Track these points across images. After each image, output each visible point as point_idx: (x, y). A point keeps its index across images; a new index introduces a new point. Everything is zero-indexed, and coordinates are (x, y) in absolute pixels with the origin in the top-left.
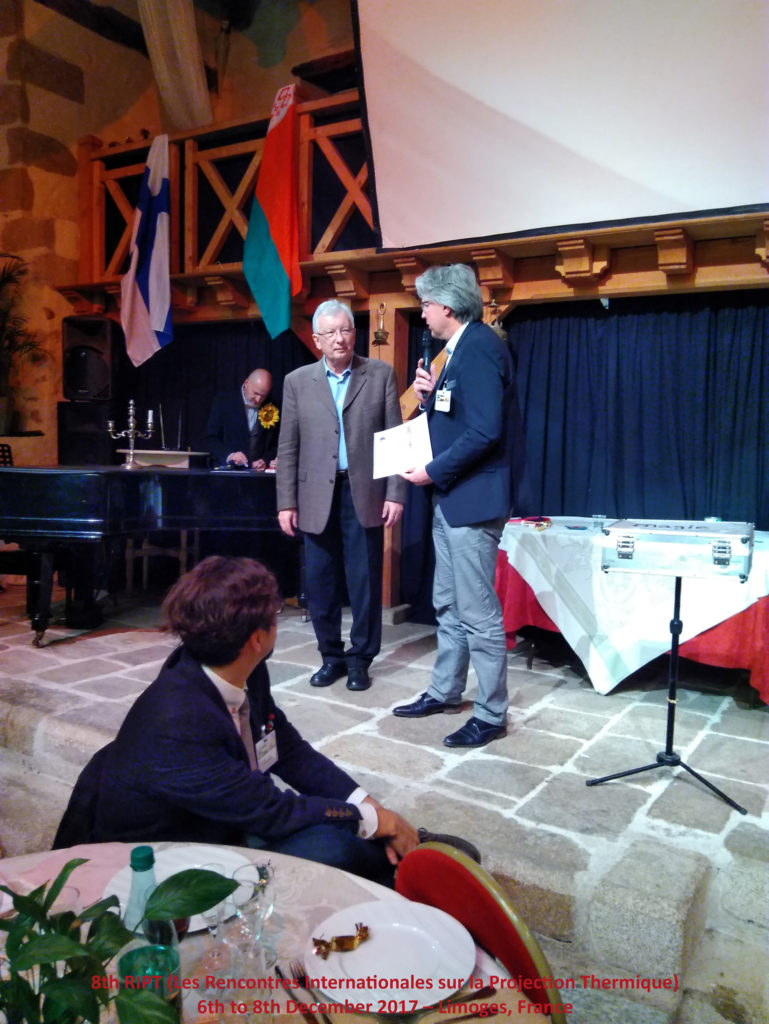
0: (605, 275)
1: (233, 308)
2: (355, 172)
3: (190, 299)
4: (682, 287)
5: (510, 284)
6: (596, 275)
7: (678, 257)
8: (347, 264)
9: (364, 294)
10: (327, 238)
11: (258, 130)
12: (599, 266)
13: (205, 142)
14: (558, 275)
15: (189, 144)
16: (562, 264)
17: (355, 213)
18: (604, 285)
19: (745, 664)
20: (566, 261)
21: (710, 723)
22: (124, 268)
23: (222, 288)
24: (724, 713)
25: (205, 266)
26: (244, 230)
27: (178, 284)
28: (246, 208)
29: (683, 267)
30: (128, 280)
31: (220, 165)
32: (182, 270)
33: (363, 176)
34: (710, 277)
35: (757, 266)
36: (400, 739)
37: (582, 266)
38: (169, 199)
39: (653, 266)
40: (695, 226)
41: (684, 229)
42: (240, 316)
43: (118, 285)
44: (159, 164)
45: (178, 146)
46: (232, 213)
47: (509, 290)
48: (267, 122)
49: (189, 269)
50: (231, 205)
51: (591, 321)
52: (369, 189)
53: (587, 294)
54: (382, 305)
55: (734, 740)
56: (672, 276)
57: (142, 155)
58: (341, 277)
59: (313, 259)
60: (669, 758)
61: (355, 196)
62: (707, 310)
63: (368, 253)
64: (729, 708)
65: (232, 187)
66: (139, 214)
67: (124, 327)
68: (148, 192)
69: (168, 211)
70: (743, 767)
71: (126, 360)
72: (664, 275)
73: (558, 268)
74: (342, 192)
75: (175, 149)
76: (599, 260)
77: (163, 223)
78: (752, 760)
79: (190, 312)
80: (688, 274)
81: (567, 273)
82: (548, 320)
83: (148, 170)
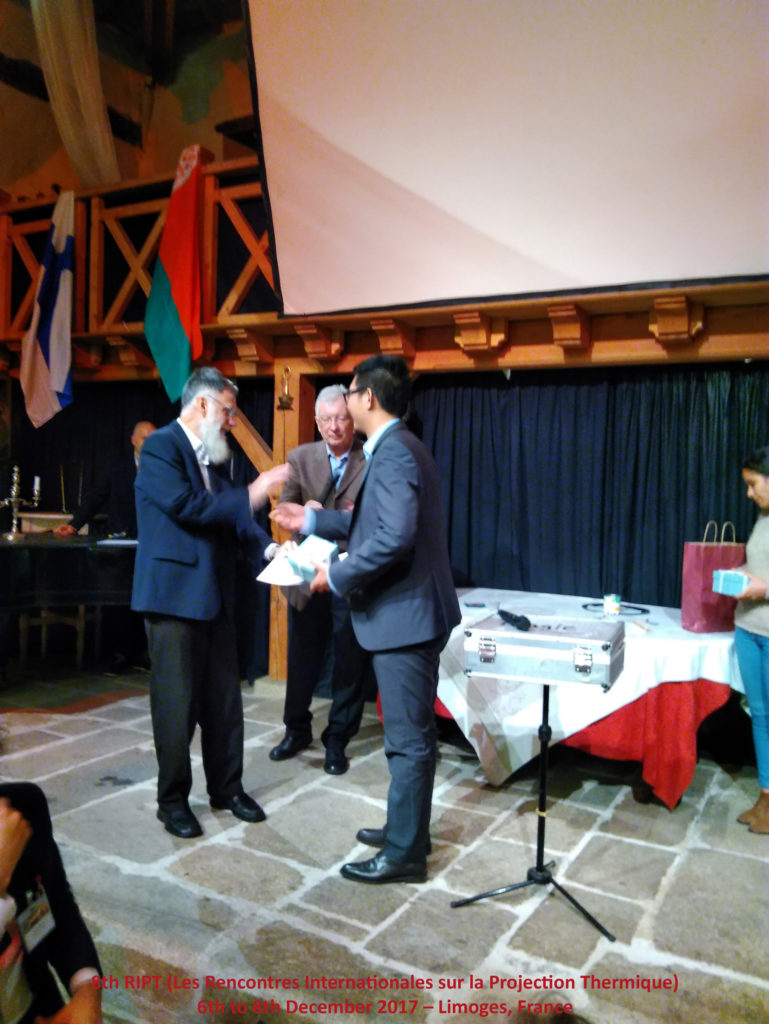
0: (504, 348)
1: (139, 368)
2: (258, 236)
3: (94, 358)
4: (579, 361)
5: (411, 354)
6: (494, 348)
7: (572, 333)
8: (249, 329)
9: (268, 358)
10: (232, 300)
11: (163, 190)
12: (497, 339)
13: (112, 200)
14: (457, 347)
15: (95, 202)
16: (460, 335)
17: (259, 276)
18: (503, 356)
19: (637, 755)
20: (463, 333)
21: (599, 821)
22: (26, 326)
23: (125, 348)
24: (617, 808)
25: (109, 327)
26: (147, 288)
27: (79, 344)
28: (150, 267)
29: (578, 342)
30: (29, 339)
31: (126, 223)
32: (87, 328)
33: (265, 241)
34: (606, 352)
35: (651, 342)
36: (263, 851)
37: (479, 339)
38: (72, 258)
39: (548, 340)
40: (589, 302)
41: (577, 306)
42: (146, 376)
43: (19, 342)
44: (64, 220)
45: (84, 202)
46: (137, 273)
47: (412, 359)
48: (170, 183)
49: (93, 328)
50: (136, 263)
51: (494, 392)
52: (271, 253)
53: (487, 366)
54: (287, 370)
55: (619, 843)
56: (569, 351)
57: (47, 211)
58: (243, 342)
59: (217, 322)
60: (539, 875)
61: (258, 260)
62: (605, 385)
63: (270, 318)
64: (623, 802)
65: (138, 246)
66: (43, 269)
67: (24, 386)
68: (53, 249)
69: (73, 270)
70: (622, 879)
71: (26, 420)
72: (560, 351)
73: (458, 340)
74: (244, 255)
75: (81, 206)
76: (497, 332)
77: (66, 279)
78: (635, 869)
79: (94, 371)
80: (585, 348)
81: (465, 345)
82: (452, 390)
83: (53, 226)
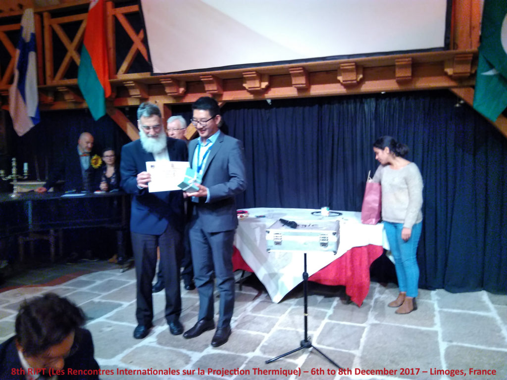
0: (268, 89)
1: (76, 103)
2: (137, 32)
3: (50, 98)
4: (304, 95)
5: (221, 93)
6: (263, 89)
7: (301, 81)
8: (135, 81)
9: (146, 96)
10: (124, 66)
11: (84, 8)
12: (264, 85)
13: (55, 14)
14: (244, 89)
15: (45, 14)
16: (246, 83)
17: (138, 54)
18: (267, 93)
19: (343, 283)
20: (248, 82)
21: (328, 315)
22: (11, 82)
23: (67, 92)
24: (335, 308)
25: (58, 81)
26: (78, 61)
27: (42, 91)
28: (79, 49)
29: (304, 86)
30: (13, 88)
31: (64, 26)
32: (45, 83)
33: (141, 35)
34: (318, 90)
35: (339, 85)
37: (256, 84)
38: (34, 44)
39: (289, 84)
40: (308, 66)
41: (304, 68)
42: (79, 107)
43: (7, 91)
44: (29, 24)
45: (39, 15)
46: (72, 53)
47: (221, 95)
48: (88, 5)
49: (49, 83)
50: (71, 48)
51: (263, 110)
52: (145, 41)
53: (260, 98)
56: (300, 90)
57: (18, 19)
58: (132, 88)
59: (116, 78)
60: (306, 344)
61: (138, 45)
62: (317, 106)
63: (146, 75)
64: (337, 304)
65: (71, 38)
66: (18, 52)
67: (12, 113)
68: (23, 41)
69: (36, 50)
70: (343, 341)
71: (14, 133)
72: (296, 90)
73: (244, 85)
74: (131, 43)
75: (38, 17)
76: (264, 81)
77: (32, 57)
78: (348, 336)
79: (51, 105)
80: (307, 89)
81: (249, 88)
82: (242, 110)
83: (22, 28)
